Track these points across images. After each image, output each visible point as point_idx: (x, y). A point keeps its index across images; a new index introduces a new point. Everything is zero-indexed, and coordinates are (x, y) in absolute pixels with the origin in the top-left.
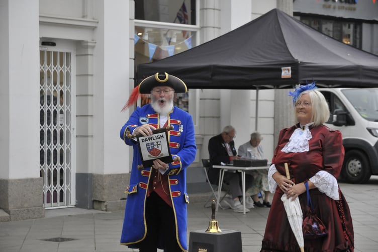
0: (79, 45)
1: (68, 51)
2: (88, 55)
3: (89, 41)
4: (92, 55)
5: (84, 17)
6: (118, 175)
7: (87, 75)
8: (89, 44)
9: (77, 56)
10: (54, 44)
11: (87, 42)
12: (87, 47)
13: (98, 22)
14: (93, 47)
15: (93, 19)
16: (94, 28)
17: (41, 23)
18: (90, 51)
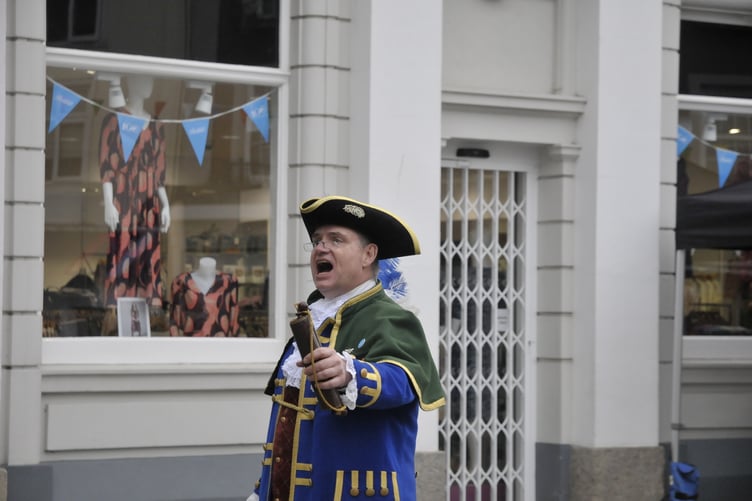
0: (543, 154)
1: (519, 168)
2: (561, 176)
3: (563, 145)
4: (571, 176)
5: (555, 91)
6: (629, 450)
7: (560, 222)
8: (564, 152)
9: (540, 178)
10: (484, 154)
11: (559, 148)
12: (560, 159)
13: (585, 103)
14: (574, 159)
15: (577, 95)
16: (576, 117)
17: (447, 107)
18: (566, 168)
